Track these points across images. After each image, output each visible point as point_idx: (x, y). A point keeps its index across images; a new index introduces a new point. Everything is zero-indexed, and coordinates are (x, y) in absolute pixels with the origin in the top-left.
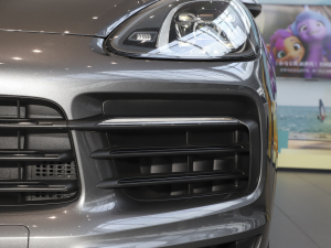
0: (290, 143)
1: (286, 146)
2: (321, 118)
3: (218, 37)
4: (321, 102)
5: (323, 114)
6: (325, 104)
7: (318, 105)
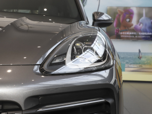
0: (126, 69)
1: (124, 71)
2: (140, 58)
3: (94, 54)
4: (139, 50)
5: (141, 56)
6: (142, 51)
7: (138, 51)
